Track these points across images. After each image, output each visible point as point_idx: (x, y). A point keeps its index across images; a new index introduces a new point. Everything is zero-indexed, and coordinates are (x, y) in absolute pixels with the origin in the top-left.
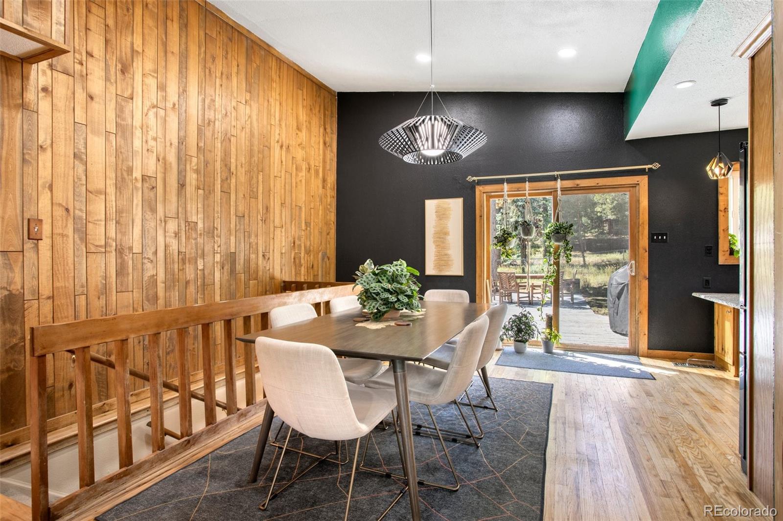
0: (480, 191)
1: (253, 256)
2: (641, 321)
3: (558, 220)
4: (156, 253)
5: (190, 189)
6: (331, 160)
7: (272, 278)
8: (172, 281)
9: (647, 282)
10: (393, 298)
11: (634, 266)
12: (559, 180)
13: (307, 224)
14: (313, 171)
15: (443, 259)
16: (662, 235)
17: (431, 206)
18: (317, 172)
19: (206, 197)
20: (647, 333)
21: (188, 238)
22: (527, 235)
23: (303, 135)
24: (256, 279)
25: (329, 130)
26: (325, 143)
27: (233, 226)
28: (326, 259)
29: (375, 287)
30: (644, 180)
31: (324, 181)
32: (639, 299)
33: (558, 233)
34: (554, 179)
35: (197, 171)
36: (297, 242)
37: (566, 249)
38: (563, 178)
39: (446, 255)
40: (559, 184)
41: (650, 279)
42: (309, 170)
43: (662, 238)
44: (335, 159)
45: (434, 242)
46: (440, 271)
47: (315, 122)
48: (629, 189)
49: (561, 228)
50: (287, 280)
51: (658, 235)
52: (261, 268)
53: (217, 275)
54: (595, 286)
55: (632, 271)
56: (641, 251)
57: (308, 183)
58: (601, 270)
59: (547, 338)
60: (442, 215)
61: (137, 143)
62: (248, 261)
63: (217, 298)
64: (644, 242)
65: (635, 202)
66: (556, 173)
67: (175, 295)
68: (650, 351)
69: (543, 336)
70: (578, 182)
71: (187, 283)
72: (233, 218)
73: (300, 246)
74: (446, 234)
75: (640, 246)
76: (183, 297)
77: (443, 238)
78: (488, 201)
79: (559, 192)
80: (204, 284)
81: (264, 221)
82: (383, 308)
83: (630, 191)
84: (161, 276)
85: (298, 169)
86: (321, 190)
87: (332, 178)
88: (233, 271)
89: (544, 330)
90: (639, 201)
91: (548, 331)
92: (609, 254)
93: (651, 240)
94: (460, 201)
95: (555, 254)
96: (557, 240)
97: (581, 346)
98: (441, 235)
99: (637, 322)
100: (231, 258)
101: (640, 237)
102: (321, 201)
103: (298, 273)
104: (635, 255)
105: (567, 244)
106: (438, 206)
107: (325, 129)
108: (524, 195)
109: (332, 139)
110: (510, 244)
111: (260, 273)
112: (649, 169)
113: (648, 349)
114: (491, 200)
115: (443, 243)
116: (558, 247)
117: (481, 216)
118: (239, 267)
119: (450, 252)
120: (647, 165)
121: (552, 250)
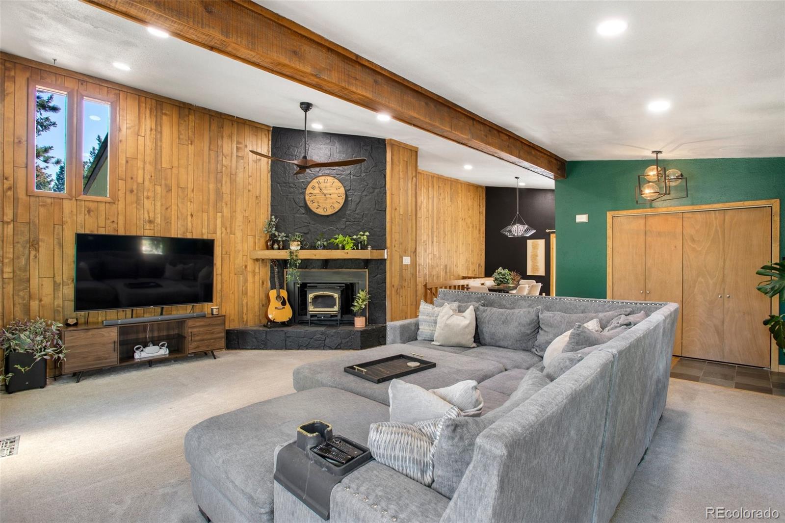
0: (553, 236)
1: (452, 266)
4: (426, 266)
5: (435, 243)
6: (483, 220)
7: (459, 275)
8: (430, 275)
10: (503, 280)
13: (472, 251)
14: (474, 227)
15: (535, 268)
17: (530, 243)
18: (476, 228)
19: (438, 245)
21: (434, 260)
23: (470, 212)
24: (453, 275)
25: (481, 206)
26: (480, 213)
27: (446, 255)
28: (480, 267)
29: (498, 276)
31: (479, 230)
35: (436, 237)
36: (468, 259)
39: (536, 266)
42: (473, 227)
44: (484, 219)
45: (531, 260)
46: (534, 273)
47: (476, 204)
50: (464, 276)
52: (455, 270)
53: (442, 273)
57: (472, 232)
60: (535, 247)
61: (423, 231)
62: (451, 268)
63: (441, 280)
67: (431, 280)
71: (434, 275)
72: (446, 252)
73: (469, 261)
74: (537, 256)
76: (433, 280)
77: (535, 258)
80: (438, 277)
81: (456, 252)
82: (500, 283)
84: (427, 274)
85: (469, 227)
86: (478, 235)
87: (483, 228)
88: (446, 272)
94: (543, 241)
98: (535, 256)
100: (446, 266)
102: (478, 240)
103: (468, 273)
106: (533, 243)
107: (480, 206)
109: (483, 210)
111: (455, 272)
115: (535, 260)
117: (553, 248)
118: (448, 270)
119: (538, 265)
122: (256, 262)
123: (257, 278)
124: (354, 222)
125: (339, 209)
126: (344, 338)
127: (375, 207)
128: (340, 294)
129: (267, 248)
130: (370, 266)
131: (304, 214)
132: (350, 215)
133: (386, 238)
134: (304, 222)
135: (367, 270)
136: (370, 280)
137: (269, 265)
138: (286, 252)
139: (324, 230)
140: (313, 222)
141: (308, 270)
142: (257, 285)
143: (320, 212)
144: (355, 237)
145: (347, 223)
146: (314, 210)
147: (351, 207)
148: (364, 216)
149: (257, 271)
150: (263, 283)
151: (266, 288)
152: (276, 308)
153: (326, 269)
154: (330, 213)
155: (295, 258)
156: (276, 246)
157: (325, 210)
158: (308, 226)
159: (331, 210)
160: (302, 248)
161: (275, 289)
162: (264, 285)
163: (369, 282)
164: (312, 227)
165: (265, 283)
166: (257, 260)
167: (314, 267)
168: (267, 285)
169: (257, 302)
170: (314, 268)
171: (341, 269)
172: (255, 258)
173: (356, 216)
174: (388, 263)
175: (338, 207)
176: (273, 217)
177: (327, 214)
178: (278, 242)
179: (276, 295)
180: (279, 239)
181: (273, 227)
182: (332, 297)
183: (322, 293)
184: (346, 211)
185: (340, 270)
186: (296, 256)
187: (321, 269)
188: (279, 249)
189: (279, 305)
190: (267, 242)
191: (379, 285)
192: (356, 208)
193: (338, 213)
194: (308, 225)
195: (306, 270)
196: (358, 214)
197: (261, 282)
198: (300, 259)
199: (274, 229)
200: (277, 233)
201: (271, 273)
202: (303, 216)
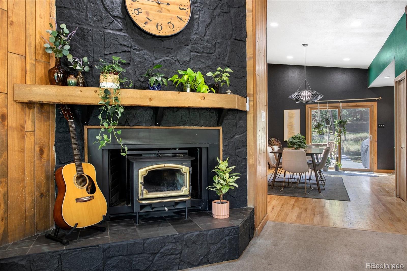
0: (308, 107)
2: (374, 158)
3: (340, 119)
9: (376, 143)
11: (371, 137)
12: (341, 103)
15: (291, 134)
16: (382, 125)
17: (286, 112)
20: (376, 163)
22: (328, 125)
30: (375, 104)
32: (373, 149)
33: (341, 124)
34: (339, 102)
37: (344, 130)
38: (343, 102)
39: (293, 133)
40: (341, 104)
41: (378, 142)
43: (382, 126)
45: (288, 127)
48: (369, 107)
49: (342, 122)
51: (381, 125)
54: (353, 151)
55: (370, 139)
56: (374, 131)
58: (356, 143)
59: (336, 165)
60: (291, 117)
64: (375, 127)
65: (372, 112)
66: (340, 100)
68: (378, 170)
69: (335, 165)
70: (349, 104)
74: (293, 124)
75: (374, 129)
77: (292, 126)
78: (311, 111)
79: (341, 108)
83: (370, 108)
89: (335, 162)
90: (373, 111)
91: (337, 162)
92: (360, 134)
93: (378, 127)
94: (299, 111)
95: (339, 132)
96: (341, 127)
97: (350, 169)
99: (373, 159)
101: (374, 126)
104: (371, 133)
105: (345, 128)
106: (289, 114)
108: (327, 108)
110: (321, 128)
112: (377, 99)
113: (377, 169)
114: (312, 110)
115: (292, 128)
116: (340, 130)
117: (308, 117)
120: (376, 98)
121: (338, 131)
122: (27, 109)
123: (29, 141)
124: (202, 53)
125: (181, 29)
126: (214, 244)
127: (232, 34)
128: (190, 165)
129: (52, 82)
130: (225, 122)
131: (121, 30)
132: (196, 42)
133: (246, 81)
134: (121, 45)
135: (221, 128)
136: (226, 143)
137: (53, 116)
138: (96, 91)
139: (155, 62)
140: (136, 47)
141: (128, 127)
142: (29, 155)
143: (151, 29)
144: (210, 74)
145: (192, 53)
146: (141, 25)
147: (197, 30)
148: (217, 46)
149: (29, 126)
150: (42, 152)
151: (48, 161)
152: (77, 200)
153: (159, 125)
154: (167, 34)
155: (113, 102)
156: (72, 80)
157: (159, 28)
158: (130, 52)
159: (169, 29)
160: (122, 86)
161: (73, 161)
162: (45, 156)
163: (224, 146)
164: (135, 54)
165: (46, 151)
166: (30, 105)
167: (139, 122)
168: (49, 155)
169: (29, 189)
170: (138, 124)
171: (183, 125)
172: (25, 100)
173: (205, 44)
174: (250, 118)
175: (179, 26)
176: (63, 26)
177: (161, 34)
178: (76, 73)
179: (74, 174)
180: (78, 68)
181: (64, 44)
182: (178, 171)
183: (163, 165)
184: (190, 34)
185: (182, 127)
186: (116, 99)
187: (151, 125)
188: (77, 85)
189: (82, 192)
190: (51, 72)
191: (237, 151)
192: (206, 33)
193: (180, 36)
194: (130, 50)
195: (125, 127)
196: (207, 42)
197: (37, 149)
198: (123, 106)
199: (67, 47)
200: (70, 58)
201: (57, 131)
202: (118, 33)
